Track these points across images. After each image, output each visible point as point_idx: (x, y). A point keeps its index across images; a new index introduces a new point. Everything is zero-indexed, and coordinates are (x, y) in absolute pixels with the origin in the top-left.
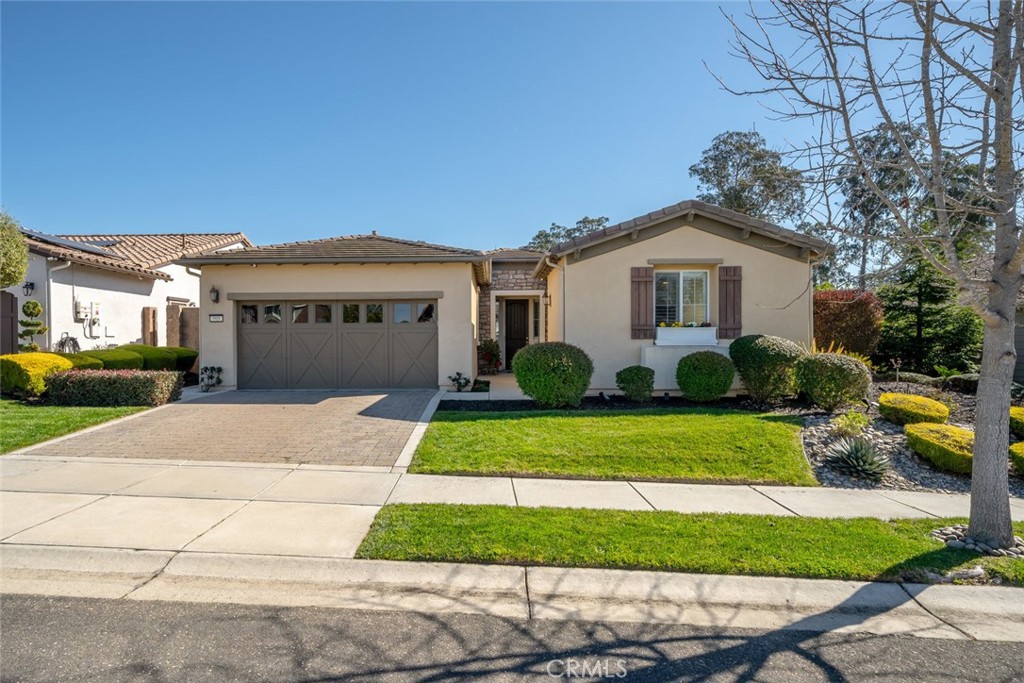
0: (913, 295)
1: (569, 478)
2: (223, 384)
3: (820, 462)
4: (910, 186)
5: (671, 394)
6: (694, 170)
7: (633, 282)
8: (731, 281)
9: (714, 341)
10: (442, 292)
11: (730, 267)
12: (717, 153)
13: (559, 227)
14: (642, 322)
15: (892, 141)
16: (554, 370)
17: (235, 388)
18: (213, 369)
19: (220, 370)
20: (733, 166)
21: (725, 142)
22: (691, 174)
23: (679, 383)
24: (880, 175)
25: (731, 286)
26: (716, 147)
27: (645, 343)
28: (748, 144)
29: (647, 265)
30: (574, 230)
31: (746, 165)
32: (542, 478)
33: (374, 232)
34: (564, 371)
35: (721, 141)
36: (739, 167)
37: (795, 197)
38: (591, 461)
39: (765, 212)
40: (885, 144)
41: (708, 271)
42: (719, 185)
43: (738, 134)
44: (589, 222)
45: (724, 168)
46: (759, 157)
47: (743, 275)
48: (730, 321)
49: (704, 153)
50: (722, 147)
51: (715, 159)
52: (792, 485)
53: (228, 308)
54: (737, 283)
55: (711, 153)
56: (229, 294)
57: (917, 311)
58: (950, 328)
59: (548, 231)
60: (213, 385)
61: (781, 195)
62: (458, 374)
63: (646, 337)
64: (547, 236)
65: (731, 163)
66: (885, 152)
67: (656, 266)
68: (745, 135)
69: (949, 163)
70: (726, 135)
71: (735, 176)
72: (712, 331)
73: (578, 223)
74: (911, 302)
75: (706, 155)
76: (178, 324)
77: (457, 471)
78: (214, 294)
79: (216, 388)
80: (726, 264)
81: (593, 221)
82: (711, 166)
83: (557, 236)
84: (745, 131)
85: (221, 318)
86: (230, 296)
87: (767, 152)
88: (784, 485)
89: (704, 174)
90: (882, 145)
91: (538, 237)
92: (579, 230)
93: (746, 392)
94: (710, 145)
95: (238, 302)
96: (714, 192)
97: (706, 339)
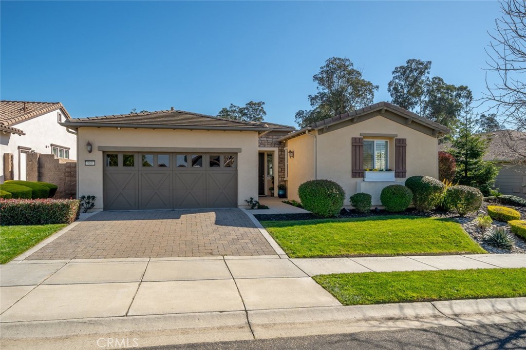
0: (463, 154)
1: (376, 256)
2: (95, 207)
3: (481, 241)
4: (422, 94)
5: (379, 208)
6: (315, 78)
7: (352, 145)
8: (401, 146)
9: (394, 179)
10: (240, 149)
11: (401, 139)
12: (328, 69)
13: (235, 106)
14: (358, 168)
15: (414, 69)
16: (329, 196)
17: (102, 210)
18: (89, 197)
19: (94, 198)
20: (336, 77)
21: (332, 63)
22: (314, 80)
23: (382, 202)
24: (408, 87)
25: (401, 149)
26: (328, 66)
27: (359, 180)
28: (344, 65)
29: (359, 137)
30: (244, 108)
31: (344, 77)
32: (362, 257)
33: (172, 109)
34: (334, 196)
35: (331, 62)
36: (340, 77)
37: (368, 97)
38: (380, 246)
39: (353, 104)
40: (411, 71)
41: (388, 141)
42: (329, 87)
43: (339, 59)
44: (253, 104)
45: (332, 78)
46: (350, 73)
47: (407, 143)
48: (401, 168)
49: (321, 68)
50: (331, 66)
51: (327, 72)
52: (478, 253)
53: (98, 156)
54: (404, 147)
55: (325, 69)
56: (99, 147)
57: (466, 163)
58: (481, 171)
59: (228, 109)
60: (90, 208)
61: (361, 95)
62: (251, 198)
63: (359, 177)
64: (227, 111)
65: (335, 75)
66: (411, 75)
67: (365, 137)
68: (343, 60)
69: (440, 83)
70: (333, 59)
71: (338, 83)
72: (393, 173)
73: (246, 105)
74: (463, 158)
75: (322, 70)
76: (36, 165)
77: (318, 255)
78: (87, 147)
79: (91, 210)
80: (399, 137)
81: (255, 104)
82: (325, 76)
83: (234, 112)
84: (342, 58)
85: (93, 163)
86: (100, 148)
87: (354, 71)
88: (474, 254)
89: (321, 81)
90: (410, 72)
91: (222, 112)
92: (247, 108)
93: (414, 206)
94: (324, 64)
95: (104, 152)
96: (326, 91)
97: (390, 178)
